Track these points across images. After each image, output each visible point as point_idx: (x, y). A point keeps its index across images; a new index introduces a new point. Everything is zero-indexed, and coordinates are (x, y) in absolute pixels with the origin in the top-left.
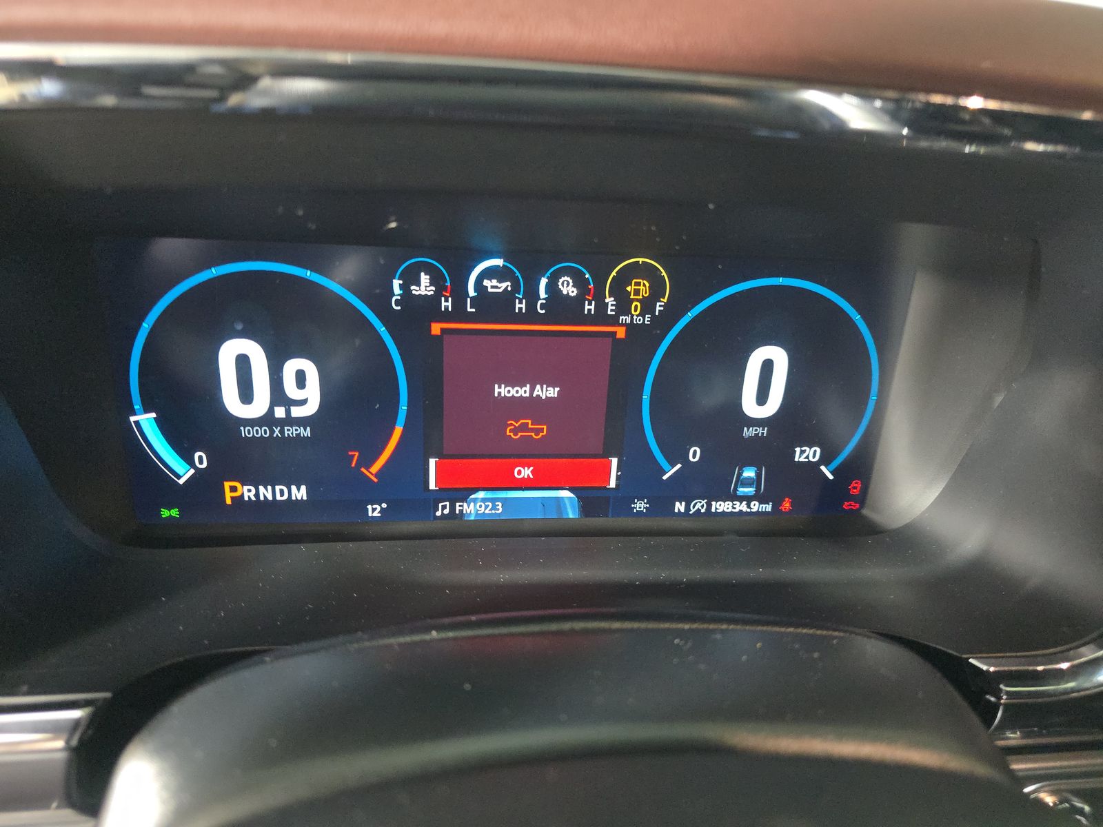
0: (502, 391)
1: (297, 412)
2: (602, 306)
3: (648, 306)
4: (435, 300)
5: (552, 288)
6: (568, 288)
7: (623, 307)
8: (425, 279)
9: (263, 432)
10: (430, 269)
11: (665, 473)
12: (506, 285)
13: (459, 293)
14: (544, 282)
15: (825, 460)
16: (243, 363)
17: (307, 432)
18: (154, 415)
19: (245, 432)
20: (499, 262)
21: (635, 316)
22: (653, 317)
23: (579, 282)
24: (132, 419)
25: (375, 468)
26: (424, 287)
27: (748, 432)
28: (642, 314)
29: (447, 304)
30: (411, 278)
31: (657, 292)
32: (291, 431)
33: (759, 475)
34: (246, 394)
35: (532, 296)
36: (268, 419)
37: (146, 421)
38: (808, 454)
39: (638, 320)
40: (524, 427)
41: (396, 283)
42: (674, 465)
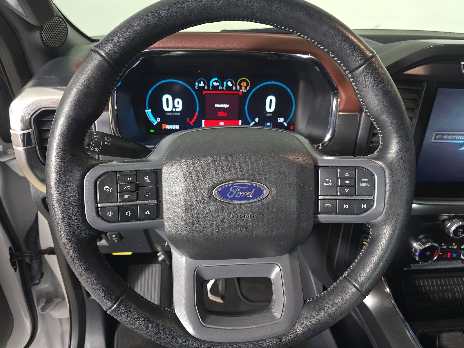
0: (217, 106)
1: (177, 110)
2: (236, 88)
3: (246, 88)
4: (204, 87)
5: (227, 84)
6: (230, 84)
7: (241, 88)
8: (202, 82)
9: (170, 114)
10: (203, 81)
11: (250, 124)
12: (218, 84)
13: (209, 86)
14: (225, 83)
15: (285, 121)
16: (167, 100)
17: (179, 114)
18: (150, 110)
19: (167, 114)
20: (216, 79)
21: (243, 90)
22: (247, 90)
23: (232, 83)
24: (146, 111)
25: (193, 121)
26: (202, 84)
27: (268, 115)
28: (245, 89)
29: (206, 88)
30: (199, 82)
31: (247, 85)
32: (176, 114)
33: (271, 125)
34: (168, 106)
35: (223, 86)
36: (172, 111)
37: (148, 111)
38: (281, 120)
39: (244, 91)
40: (222, 114)
41: (197, 83)
42: (252, 122)
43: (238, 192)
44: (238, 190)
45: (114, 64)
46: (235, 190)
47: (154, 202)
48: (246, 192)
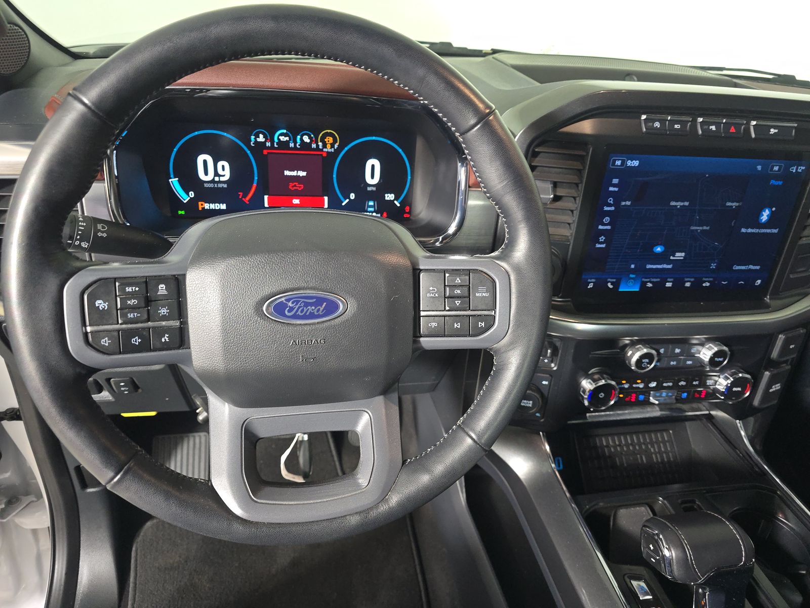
0: (287, 173)
1: (222, 179)
2: (318, 146)
3: (332, 146)
4: (264, 143)
5: (301, 139)
6: (306, 139)
7: (325, 146)
8: (261, 136)
9: (211, 185)
10: (263, 133)
11: (343, 202)
12: (287, 138)
13: (272, 142)
14: (299, 137)
15: (396, 199)
16: (205, 162)
17: (225, 186)
18: (177, 179)
19: (206, 185)
20: (285, 131)
21: (329, 149)
22: (335, 149)
23: (310, 138)
24: (170, 180)
25: (248, 198)
26: (261, 139)
27: (369, 189)
28: (331, 148)
29: (268, 144)
30: (257, 136)
31: (335, 141)
32: (220, 185)
33: (374, 204)
34: (206, 173)
35: (295, 143)
36: (213, 181)
37: (174, 182)
38: (390, 197)
39: (330, 150)
40: (295, 186)
41: (253, 137)
42: (346, 200)
43: (301, 307)
44: (301, 304)
45: (105, 117)
46: (296, 305)
47: (176, 323)
48: (313, 308)
